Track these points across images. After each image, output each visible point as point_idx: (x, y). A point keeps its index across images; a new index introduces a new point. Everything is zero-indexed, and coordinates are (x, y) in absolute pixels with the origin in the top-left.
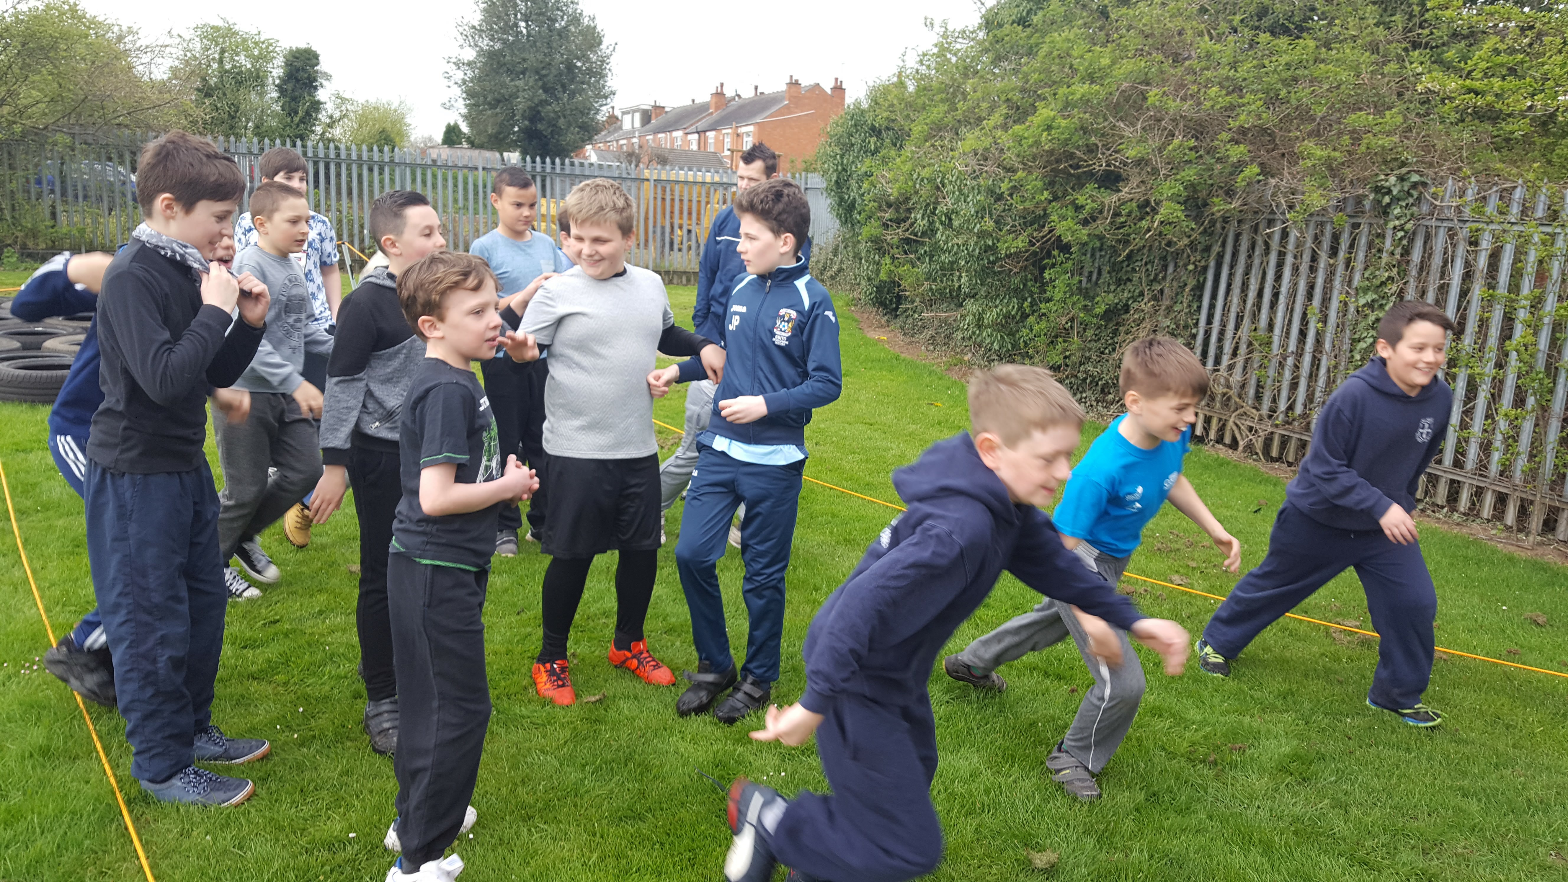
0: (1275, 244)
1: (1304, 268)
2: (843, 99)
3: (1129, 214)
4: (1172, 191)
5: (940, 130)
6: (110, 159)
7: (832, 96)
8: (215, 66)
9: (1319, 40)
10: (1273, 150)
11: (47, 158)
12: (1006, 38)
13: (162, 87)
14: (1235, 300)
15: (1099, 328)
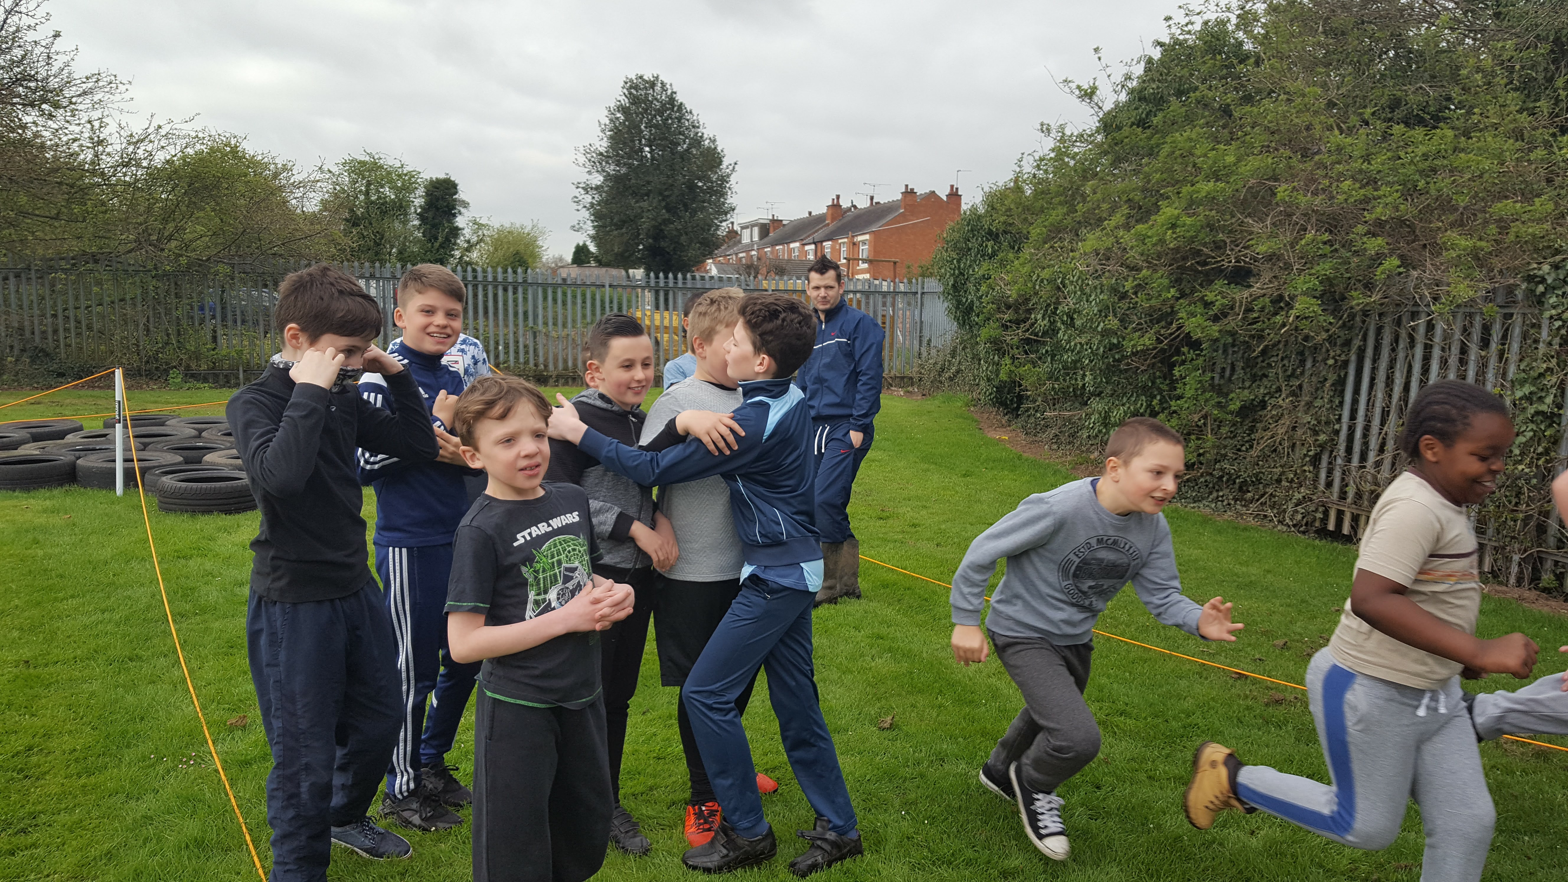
0: (1420, 337)
1: (1453, 361)
2: (960, 205)
3: (1262, 309)
4: (1307, 286)
5: (1059, 232)
6: (266, 286)
7: (947, 202)
8: (362, 197)
9: (1458, 129)
10: (1414, 241)
11: (209, 287)
12: (1126, 140)
13: (313, 219)
14: (1380, 395)
15: (1234, 425)
